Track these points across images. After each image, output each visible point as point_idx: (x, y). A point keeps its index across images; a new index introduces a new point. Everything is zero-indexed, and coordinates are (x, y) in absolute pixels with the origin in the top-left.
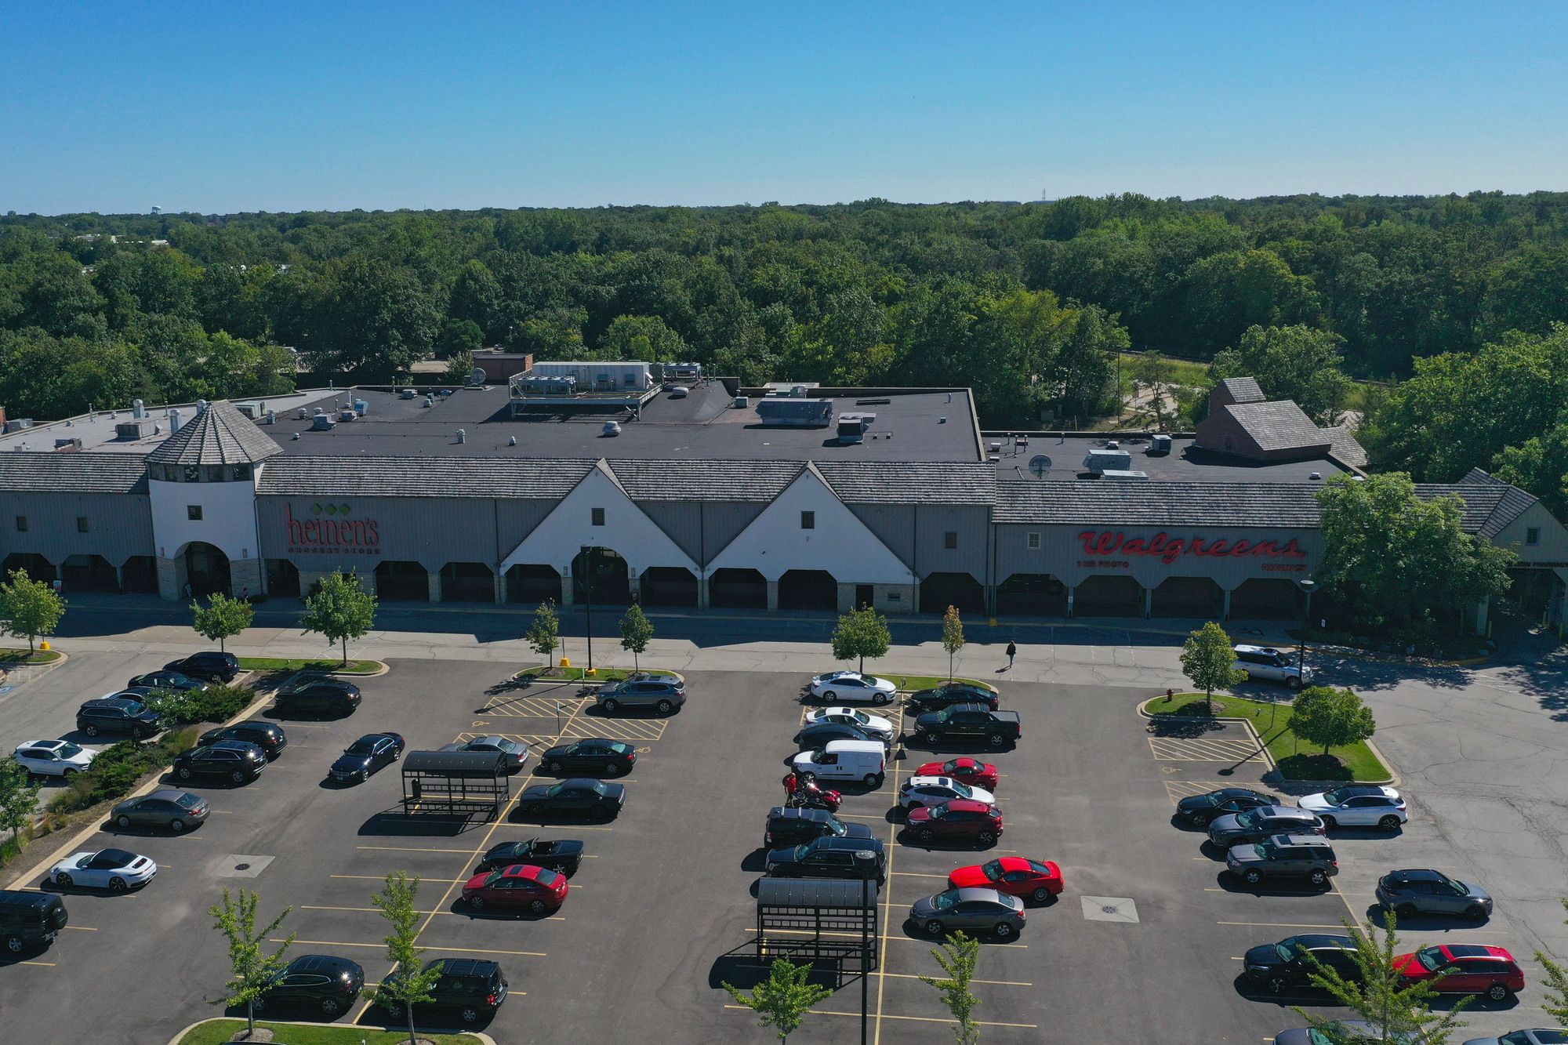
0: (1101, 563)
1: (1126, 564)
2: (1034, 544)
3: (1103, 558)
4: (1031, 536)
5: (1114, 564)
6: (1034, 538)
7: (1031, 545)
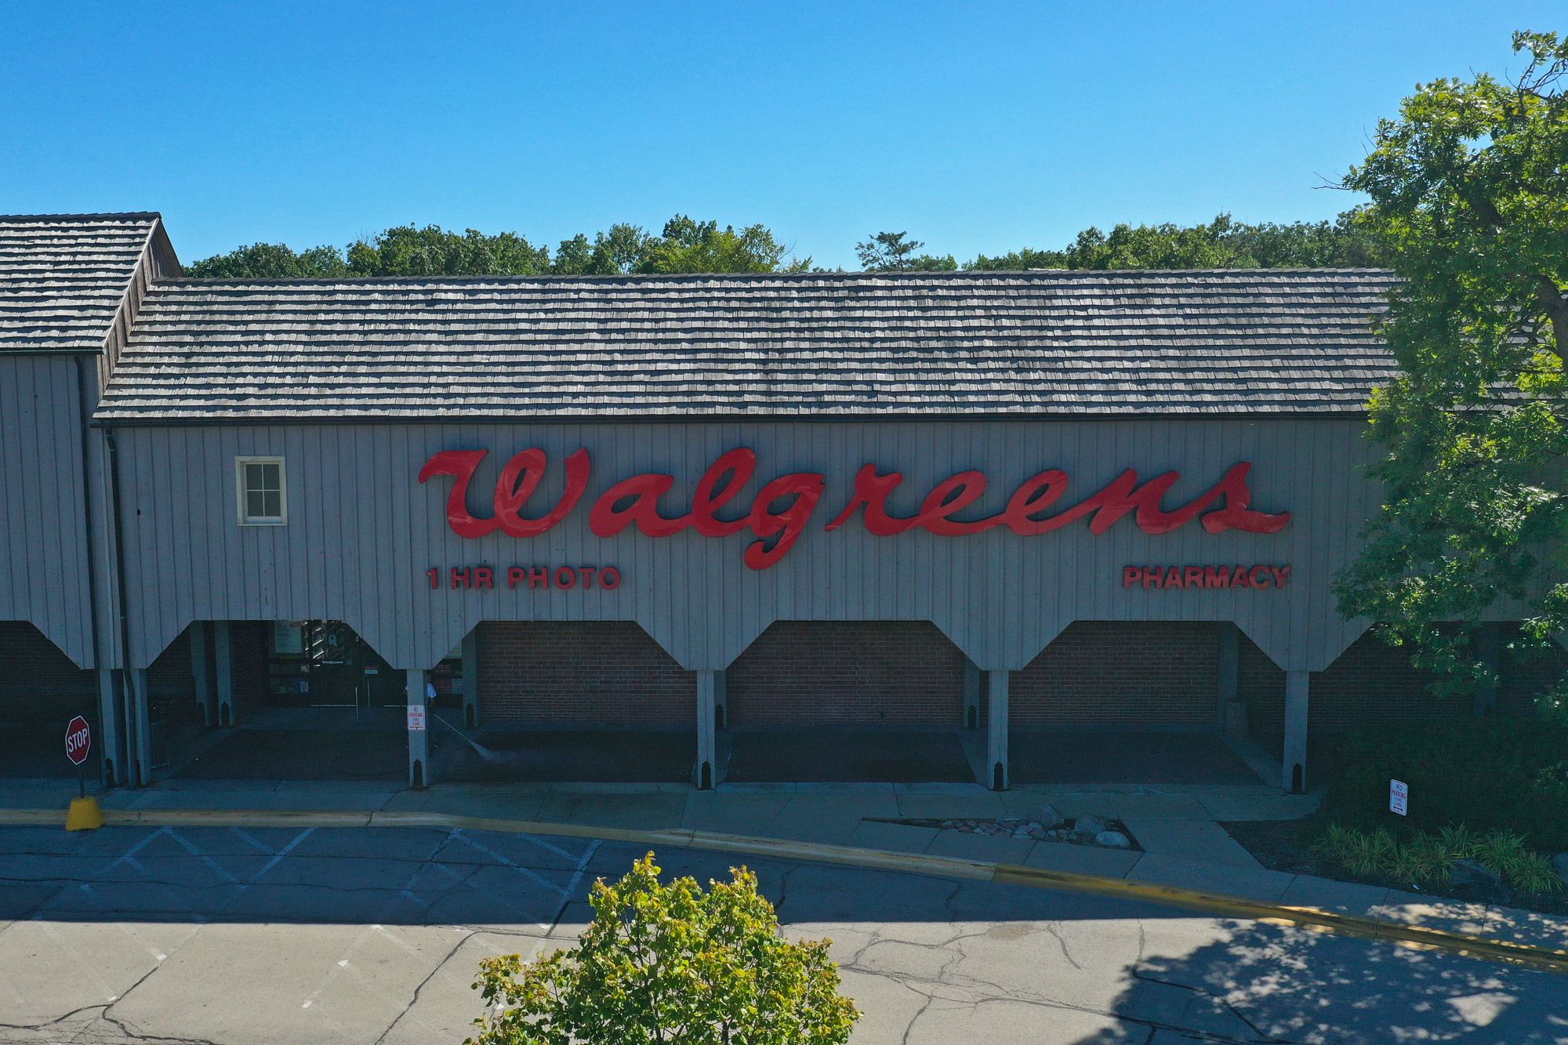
0: (516, 574)
1: (611, 578)
2: (262, 501)
3: (524, 552)
4: (252, 471)
5: (565, 577)
6: (261, 478)
7: (253, 509)
